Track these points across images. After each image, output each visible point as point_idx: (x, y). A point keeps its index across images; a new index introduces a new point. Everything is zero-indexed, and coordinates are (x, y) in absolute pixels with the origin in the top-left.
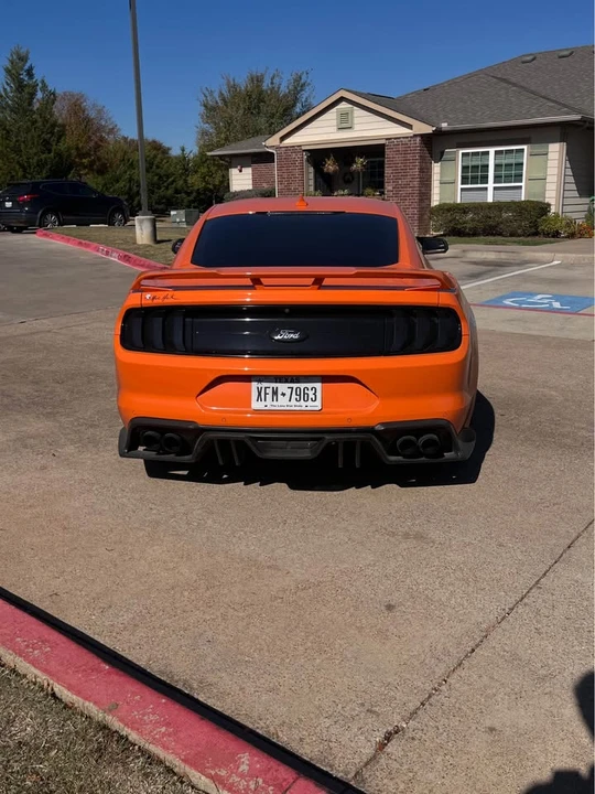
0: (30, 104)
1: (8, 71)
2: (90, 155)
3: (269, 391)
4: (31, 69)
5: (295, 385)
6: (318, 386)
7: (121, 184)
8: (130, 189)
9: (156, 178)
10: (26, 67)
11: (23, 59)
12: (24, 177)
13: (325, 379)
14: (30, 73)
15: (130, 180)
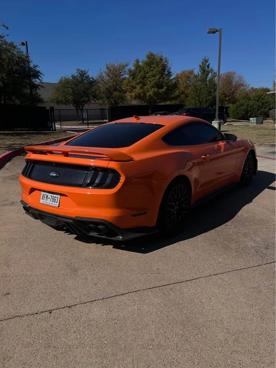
0: (206, 78)
1: (200, 66)
2: (229, 96)
3: (46, 196)
4: (209, 64)
5: (53, 195)
6: (59, 196)
7: (244, 107)
8: (247, 109)
9: (261, 104)
10: (207, 64)
11: (206, 61)
12: (200, 105)
13: (61, 195)
14: (208, 66)
15: (248, 105)
